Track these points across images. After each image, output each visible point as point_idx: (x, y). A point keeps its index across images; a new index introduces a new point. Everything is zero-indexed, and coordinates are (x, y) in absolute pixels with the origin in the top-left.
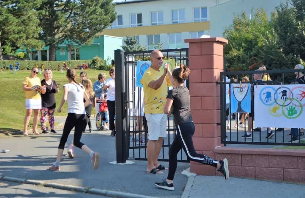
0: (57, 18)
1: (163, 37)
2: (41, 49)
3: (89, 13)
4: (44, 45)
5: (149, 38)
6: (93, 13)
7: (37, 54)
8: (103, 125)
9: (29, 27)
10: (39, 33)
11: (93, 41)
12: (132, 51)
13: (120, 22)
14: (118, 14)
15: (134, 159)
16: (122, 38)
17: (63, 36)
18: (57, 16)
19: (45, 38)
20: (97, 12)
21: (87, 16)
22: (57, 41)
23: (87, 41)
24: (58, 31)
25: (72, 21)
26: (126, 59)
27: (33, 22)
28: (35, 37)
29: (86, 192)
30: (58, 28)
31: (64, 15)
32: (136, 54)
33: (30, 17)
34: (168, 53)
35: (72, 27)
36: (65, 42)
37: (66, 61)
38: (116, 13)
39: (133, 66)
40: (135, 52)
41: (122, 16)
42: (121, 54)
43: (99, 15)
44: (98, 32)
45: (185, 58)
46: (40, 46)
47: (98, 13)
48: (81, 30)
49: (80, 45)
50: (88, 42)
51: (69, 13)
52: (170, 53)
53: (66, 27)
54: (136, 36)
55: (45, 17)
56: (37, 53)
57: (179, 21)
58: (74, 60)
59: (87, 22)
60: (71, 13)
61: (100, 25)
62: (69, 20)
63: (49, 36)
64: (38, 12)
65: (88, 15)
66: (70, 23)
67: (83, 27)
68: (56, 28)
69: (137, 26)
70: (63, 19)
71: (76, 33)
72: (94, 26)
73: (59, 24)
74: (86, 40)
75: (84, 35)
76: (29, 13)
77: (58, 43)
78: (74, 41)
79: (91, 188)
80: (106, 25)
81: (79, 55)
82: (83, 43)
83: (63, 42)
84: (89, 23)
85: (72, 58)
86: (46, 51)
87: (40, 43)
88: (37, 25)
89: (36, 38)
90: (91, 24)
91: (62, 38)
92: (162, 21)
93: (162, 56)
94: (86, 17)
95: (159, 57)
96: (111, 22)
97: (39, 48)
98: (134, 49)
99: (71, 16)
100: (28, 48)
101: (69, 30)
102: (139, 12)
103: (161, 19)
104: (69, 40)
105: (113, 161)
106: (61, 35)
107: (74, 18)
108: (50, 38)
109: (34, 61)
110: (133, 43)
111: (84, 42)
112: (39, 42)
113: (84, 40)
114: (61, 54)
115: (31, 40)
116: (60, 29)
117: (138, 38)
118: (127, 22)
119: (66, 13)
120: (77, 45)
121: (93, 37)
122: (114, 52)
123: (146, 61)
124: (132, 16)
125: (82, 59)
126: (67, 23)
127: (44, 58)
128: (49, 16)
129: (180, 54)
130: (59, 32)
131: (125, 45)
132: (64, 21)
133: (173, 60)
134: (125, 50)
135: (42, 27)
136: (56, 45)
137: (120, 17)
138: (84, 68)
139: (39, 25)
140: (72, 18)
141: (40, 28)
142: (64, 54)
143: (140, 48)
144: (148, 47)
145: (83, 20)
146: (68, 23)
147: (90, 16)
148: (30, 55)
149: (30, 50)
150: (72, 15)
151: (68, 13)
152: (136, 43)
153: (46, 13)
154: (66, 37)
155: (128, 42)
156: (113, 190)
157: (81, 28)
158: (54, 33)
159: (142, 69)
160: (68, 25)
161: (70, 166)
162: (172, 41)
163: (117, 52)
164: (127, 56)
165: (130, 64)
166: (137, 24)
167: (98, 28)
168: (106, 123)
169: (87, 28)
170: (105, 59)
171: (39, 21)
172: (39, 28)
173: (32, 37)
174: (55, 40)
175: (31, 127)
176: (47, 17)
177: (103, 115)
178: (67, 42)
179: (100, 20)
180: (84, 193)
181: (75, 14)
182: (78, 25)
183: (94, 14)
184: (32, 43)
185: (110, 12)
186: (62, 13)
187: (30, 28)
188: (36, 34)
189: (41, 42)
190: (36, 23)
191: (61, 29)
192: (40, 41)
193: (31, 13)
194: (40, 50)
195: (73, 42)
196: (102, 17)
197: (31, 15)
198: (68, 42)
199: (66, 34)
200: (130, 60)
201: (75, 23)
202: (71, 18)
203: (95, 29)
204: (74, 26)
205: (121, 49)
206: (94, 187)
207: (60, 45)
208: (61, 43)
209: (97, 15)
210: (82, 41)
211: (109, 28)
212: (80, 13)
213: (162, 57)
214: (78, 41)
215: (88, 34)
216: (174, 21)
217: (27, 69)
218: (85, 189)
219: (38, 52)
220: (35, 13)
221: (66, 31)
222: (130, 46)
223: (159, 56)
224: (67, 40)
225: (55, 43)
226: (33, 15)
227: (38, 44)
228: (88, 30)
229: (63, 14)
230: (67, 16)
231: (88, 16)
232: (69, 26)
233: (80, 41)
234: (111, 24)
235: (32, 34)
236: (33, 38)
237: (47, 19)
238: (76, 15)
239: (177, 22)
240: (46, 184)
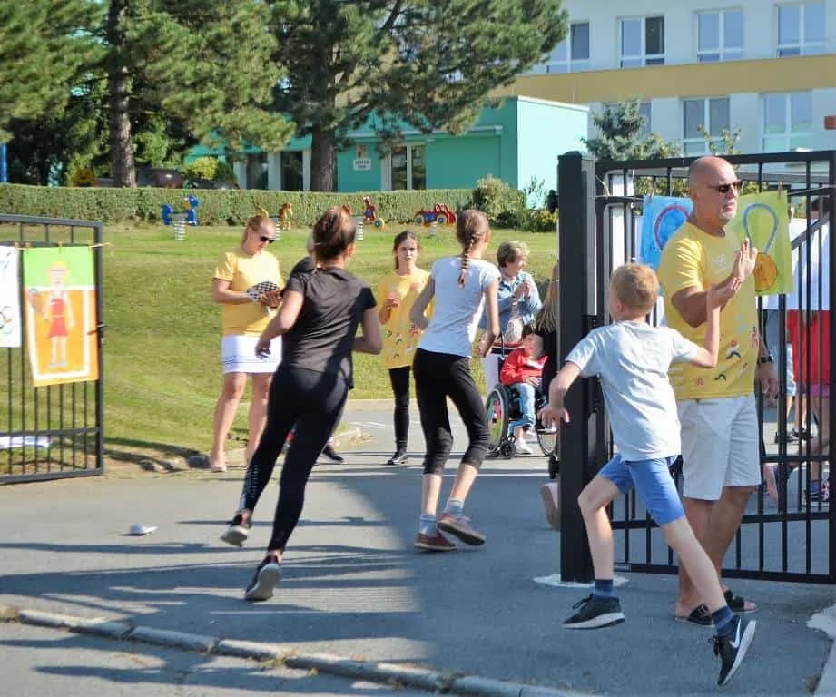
0: (341, 31)
1: (744, 105)
2: (282, 147)
3: (465, 13)
4: (292, 132)
5: (691, 111)
6: (478, 13)
7: (265, 165)
8: (512, 435)
9: (237, 63)
10: (273, 85)
11: (477, 118)
12: (625, 159)
13: (581, 50)
14: (574, 16)
15: (627, 567)
16: (588, 109)
17: (364, 99)
18: (343, 23)
19: (295, 106)
20: (493, 10)
21: (455, 24)
22: (343, 117)
23: (456, 118)
24: (345, 78)
25: (398, 44)
26: (600, 189)
27: (251, 45)
28: (259, 100)
29: (445, 691)
30: (346, 66)
31: (369, 22)
32: (640, 172)
33: (242, 24)
34: (760, 168)
35: (400, 65)
36: (369, 122)
37: (376, 192)
38: (564, 14)
39: (629, 216)
40: (634, 163)
41: (585, 26)
42: (583, 169)
43: (502, 21)
44: (496, 84)
45: (824, 186)
46: (279, 134)
47: (496, 15)
48: (431, 77)
49: (427, 132)
50: (460, 121)
51: (389, 14)
52: (769, 168)
53: (377, 63)
54: (639, 101)
55: (300, 28)
56: (266, 162)
57: (802, 45)
58: (406, 188)
59: (454, 48)
60: (395, 13)
61: (504, 57)
62: (386, 40)
63: (311, 99)
64: (272, 6)
65: (458, 18)
66: (393, 49)
67: (439, 64)
68: (336, 69)
69: (644, 63)
70: (364, 37)
71: (412, 89)
72: (481, 63)
73: (349, 51)
74: (451, 115)
75: (441, 95)
76: (236, 12)
77: (343, 125)
78: (405, 119)
79: (462, 676)
80: (526, 58)
81: (423, 171)
82: (439, 127)
83: (364, 119)
84: (461, 52)
85: (398, 181)
86: (299, 155)
87: (275, 126)
88: (267, 58)
89: (263, 107)
90: (469, 55)
91: (360, 107)
92: (740, 44)
93: (735, 179)
94: (450, 28)
95: (721, 183)
96: (547, 47)
97: (274, 142)
98: (631, 151)
99: (395, 23)
100: (233, 143)
101: (385, 77)
102: (654, 12)
103: (735, 38)
104: (388, 114)
105: (547, 575)
106: (355, 94)
107: (405, 32)
108: (316, 104)
109: (253, 191)
110: (627, 128)
111: (444, 123)
112: (272, 121)
113: (441, 115)
114: (356, 167)
115: (241, 114)
116: (352, 72)
117: (646, 107)
118: (604, 50)
119: (376, 12)
120: (417, 132)
121: (476, 101)
122: (557, 162)
123: (678, 199)
124: (625, 25)
125: (433, 188)
126: (378, 51)
127: (291, 181)
128: (313, 24)
129: (808, 172)
130: (351, 82)
131: (599, 133)
132: (370, 44)
133: (779, 197)
134: (597, 154)
135: (285, 63)
136: (337, 133)
137: (581, 30)
138: (441, 222)
139: (275, 57)
140: (398, 31)
141: (279, 68)
142: (368, 167)
143: (655, 147)
144: (685, 144)
145: (441, 38)
146: (385, 51)
147: (466, 24)
148: (238, 169)
149: (241, 149)
150: (400, 20)
151: (382, 11)
152: (640, 130)
153: (301, 11)
154: (375, 101)
155: (610, 124)
156: (546, 685)
157: (430, 68)
158: (329, 86)
159: (662, 225)
160: (383, 58)
161: (385, 590)
162: (774, 120)
163: (569, 164)
164: (607, 177)
165: (620, 207)
166: (643, 56)
167: (498, 70)
168: (522, 432)
169: (454, 70)
170: (520, 187)
171: (273, 42)
172: (273, 66)
173: (246, 100)
174: (334, 113)
175: (238, 439)
176: (306, 26)
177: (511, 400)
178: (378, 121)
179: (506, 41)
180: (436, 692)
181: (410, 16)
182: (421, 57)
183: (485, 16)
184: (248, 124)
185: (544, 12)
186: (361, 12)
187: (240, 66)
188: (262, 90)
189: (282, 122)
190: (265, 49)
191: (358, 71)
192: (276, 115)
193: (243, 13)
194: (275, 150)
195: (400, 122)
196: (513, 28)
197: (243, 19)
198: (384, 121)
199: (376, 90)
200: (618, 191)
201: (409, 52)
202: (394, 31)
203: (486, 74)
204: (404, 61)
205: (583, 149)
206: (478, 673)
207: (351, 134)
208: (357, 126)
209: (493, 20)
210: (435, 120)
211: (537, 69)
212: (428, 15)
213: (734, 184)
214: (420, 116)
215: (460, 93)
216: (783, 46)
217: (225, 223)
218: (441, 680)
219: (270, 158)
220: (258, 12)
221: (376, 81)
222: (618, 138)
223: (723, 179)
224: (380, 113)
225: (334, 124)
226: (252, 17)
227: (269, 127)
228: (458, 76)
229: (364, 16)
230: (380, 24)
231: (461, 25)
232: (388, 61)
233: (429, 118)
234: (545, 56)
235: (248, 90)
236: (251, 106)
237: (305, 34)
238: (415, 21)
239: (796, 51)
240: (294, 657)
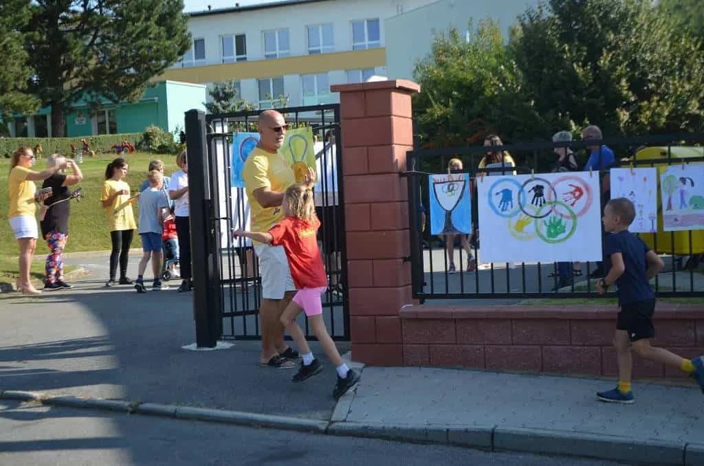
0: (65, 48)
1: (292, 82)
2: (34, 113)
3: (134, 36)
4: (40, 105)
5: (262, 86)
6: (142, 35)
7: (25, 124)
8: (168, 268)
9: (6, 67)
10: (27, 79)
11: (143, 93)
12: (226, 112)
13: (200, 53)
14: (195, 36)
15: (232, 338)
16: (205, 86)
17: (80, 85)
18: (66, 43)
19: (41, 91)
20: (150, 33)
21: (129, 42)
22: (68, 95)
23: (132, 93)
24: (68, 74)
25: (97, 54)
26: (209, 130)
27: (14, 56)
28: (20, 87)
29: (133, 413)
30: (69, 67)
31: (81, 43)
32: (232, 119)
33: (9, 45)
34: (297, 115)
35: (99, 65)
36: (83, 98)
37: (89, 137)
38: (190, 35)
39: (226, 144)
40: (232, 114)
41: (202, 40)
42: (199, 118)
43: (155, 39)
44: (153, 74)
45: (333, 124)
46: (32, 106)
47: (151, 36)
48: (117, 71)
49: (116, 102)
50: (134, 95)
51: (91, 37)
52: (302, 115)
53: (87, 65)
54: (233, 82)
55: (41, 47)
56: (26, 122)
57: (321, 48)
58: (105, 133)
59: (129, 55)
60: (95, 37)
61: (158, 59)
62: (90, 52)
63: (49, 86)
64: (25, 35)
65: (130, 39)
66: (95, 57)
67: (121, 65)
68: (63, 69)
69: (235, 60)
70: (78, 50)
71: (107, 78)
72: (145, 63)
73: (71, 59)
74: (129, 92)
75: (123, 81)
76: (5, 38)
77: (69, 100)
78: (104, 95)
79: (142, 403)
80: (170, 59)
81: (115, 124)
82: (123, 99)
83: (81, 96)
84: (133, 58)
85: (101, 130)
86: (44, 117)
87: (30, 101)
88: (23, 64)
89: (23, 91)
90: (137, 59)
91: (77, 90)
92: (288, 48)
93: (284, 124)
94: (126, 44)
96: (181, 53)
97: (30, 111)
98: (230, 108)
99: (95, 42)
100: (7, 112)
101: (91, 72)
102: (240, 32)
103: (285, 45)
104: (94, 93)
105: (190, 344)
106: (75, 82)
107: (101, 47)
108: (52, 89)
109: (19, 138)
110: (227, 96)
111: (126, 97)
112: (27, 99)
113: (125, 91)
114: (77, 123)
115: (10, 95)
116: (72, 70)
117: (238, 84)
118: (213, 53)
119: (84, 37)
120: (110, 102)
121: (143, 84)
122: (184, 116)
123: (254, 133)
124: (224, 40)
125: (122, 133)
126: (86, 58)
127: (41, 132)
128: (49, 43)
129: (323, 117)
130: (72, 76)
131: (212, 99)
132: (81, 54)
133: (308, 131)
134: (211, 111)
135: (33, 66)
136: (65, 104)
137: (200, 43)
138: (126, 151)
139: (28, 63)
140: (98, 47)
141: (30, 69)
142: (84, 122)
143: (243, 106)
144: (260, 104)
145: (122, 49)
146: (90, 58)
147: (135, 42)
148: (10, 126)
149: (11, 115)
150: (98, 40)
151: (88, 36)
152: (235, 97)
153: (42, 37)
154: (86, 86)
155: (218, 94)
156: (190, 406)
157: (116, 67)
158: (60, 78)
159: (244, 148)
160: (89, 62)
161: (98, 357)
162: (308, 90)
163: (191, 116)
164: (212, 123)
165: (219, 139)
166: (235, 57)
167: (154, 67)
169: (130, 67)
170: (170, 131)
171: (26, 54)
172: (27, 69)
173: (12, 87)
174: (63, 93)
175: (13, 277)
176: (45, 46)
177: (167, 248)
178: (89, 97)
179: (158, 50)
180: (128, 414)
181: (104, 38)
182: (110, 60)
183: (145, 36)
184: (15, 101)
185: (179, 33)
186: (75, 37)
187: (8, 68)
188: (21, 82)
189: (33, 99)
190: (22, 59)
191: (75, 69)
192: (30, 95)
193: (9, 38)
194: (31, 115)
195: (101, 97)
196: (161, 43)
197: (8, 42)
198: (92, 97)
199: (86, 80)
200: (219, 130)
201: (104, 58)
202: (95, 47)
203: (148, 69)
204: (101, 63)
205: (203, 109)
206: (151, 402)
207: (73, 105)
208: (76, 101)
209: (150, 39)
210: (121, 94)
211: (176, 65)
212: (113, 37)
213: (283, 127)
214: (112, 93)
215: (133, 80)
216: (311, 49)
217: (3, 157)
218: (130, 406)
219: (28, 120)
220: (17, 39)
221: (86, 75)
222: (223, 102)
224: (89, 92)
225: (63, 99)
226: (13, 41)
227: (26, 102)
228: (132, 70)
229: (78, 39)
230: (87, 43)
231: (132, 42)
232: (92, 63)
233: (117, 95)
234: (180, 58)
235: (13, 83)
236: (16, 91)
237: (44, 49)
238: (106, 41)
239: (318, 51)
240: (47, 398)
